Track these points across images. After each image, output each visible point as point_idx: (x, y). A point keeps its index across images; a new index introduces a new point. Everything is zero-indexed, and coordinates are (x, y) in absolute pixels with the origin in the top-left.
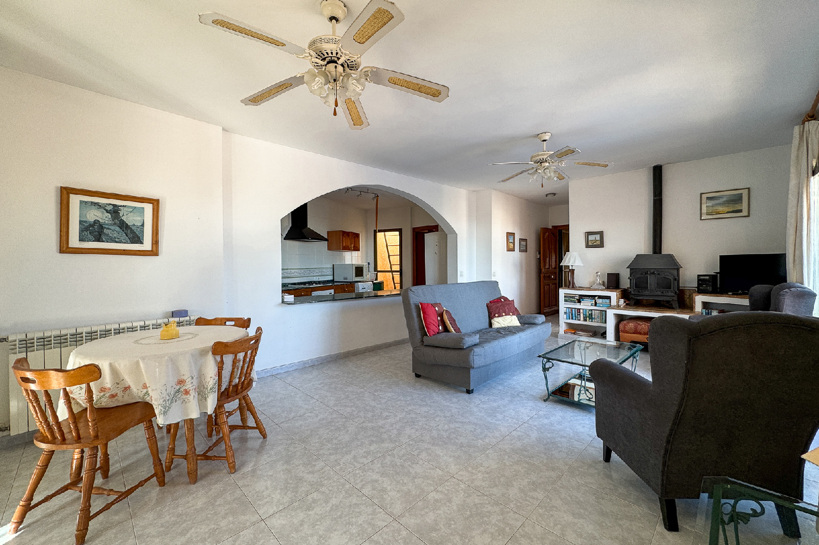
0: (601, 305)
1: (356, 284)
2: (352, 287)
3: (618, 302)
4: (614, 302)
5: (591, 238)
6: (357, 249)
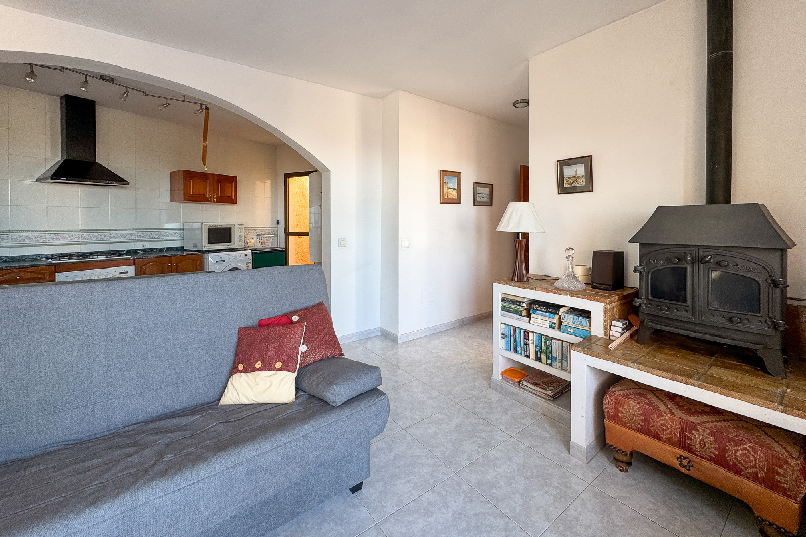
0: (571, 330)
1: (206, 256)
3: (607, 329)
5: (568, 172)
6: (228, 199)
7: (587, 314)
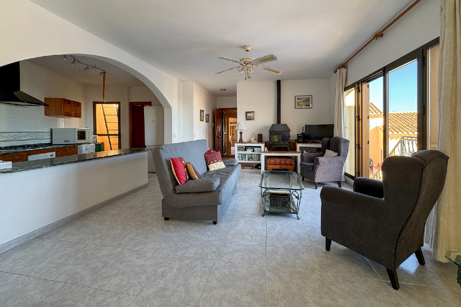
0: (257, 151)
1: (79, 146)
2: (75, 149)
3: (265, 149)
4: (263, 150)
5: (249, 115)
6: (78, 115)
7: (260, 147)
